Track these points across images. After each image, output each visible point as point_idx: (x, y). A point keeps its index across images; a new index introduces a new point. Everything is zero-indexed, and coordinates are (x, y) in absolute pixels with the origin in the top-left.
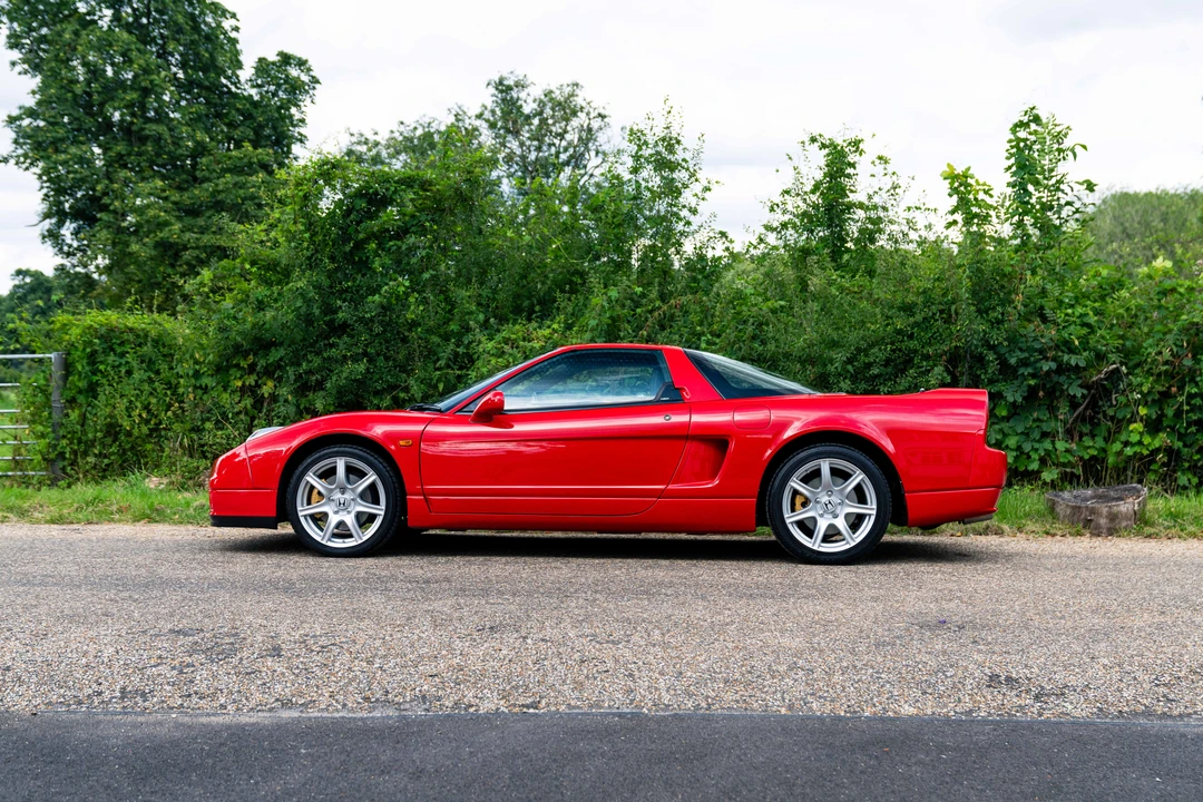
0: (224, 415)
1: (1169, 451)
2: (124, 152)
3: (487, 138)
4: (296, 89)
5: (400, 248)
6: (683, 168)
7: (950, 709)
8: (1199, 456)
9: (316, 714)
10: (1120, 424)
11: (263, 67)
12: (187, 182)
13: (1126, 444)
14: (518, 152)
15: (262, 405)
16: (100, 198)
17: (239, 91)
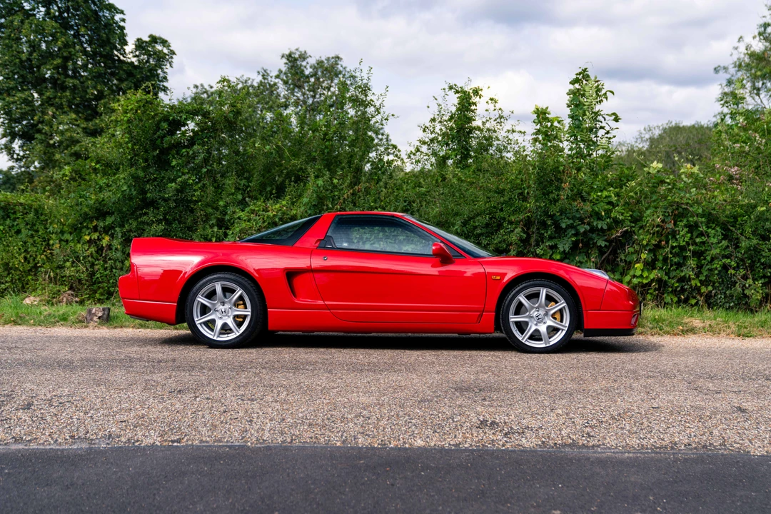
0: (77, 258)
1: (659, 281)
2: (51, 96)
3: (282, 90)
4: (161, 59)
5: (188, 153)
6: (372, 105)
7: (448, 442)
8: (678, 284)
9: (34, 447)
10: (629, 265)
11: (140, 45)
12: (91, 115)
13: (634, 276)
14: (301, 98)
15: (102, 252)
16: (37, 125)
17: (125, 59)
